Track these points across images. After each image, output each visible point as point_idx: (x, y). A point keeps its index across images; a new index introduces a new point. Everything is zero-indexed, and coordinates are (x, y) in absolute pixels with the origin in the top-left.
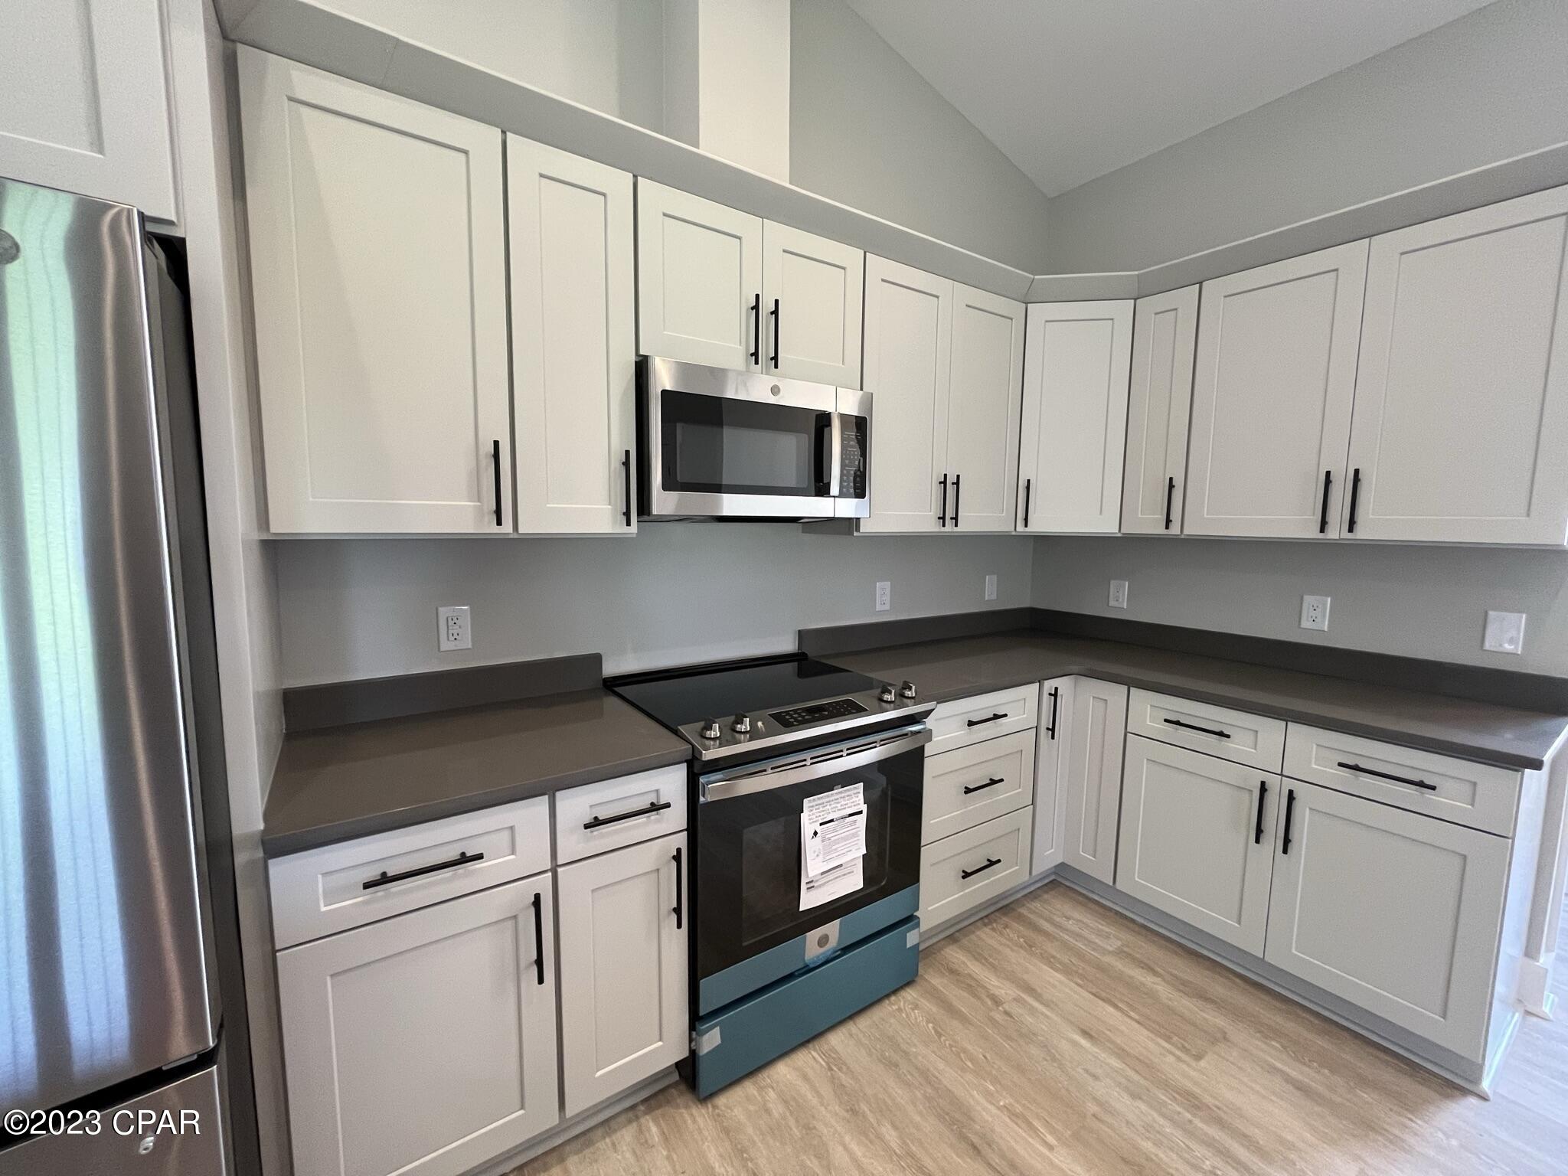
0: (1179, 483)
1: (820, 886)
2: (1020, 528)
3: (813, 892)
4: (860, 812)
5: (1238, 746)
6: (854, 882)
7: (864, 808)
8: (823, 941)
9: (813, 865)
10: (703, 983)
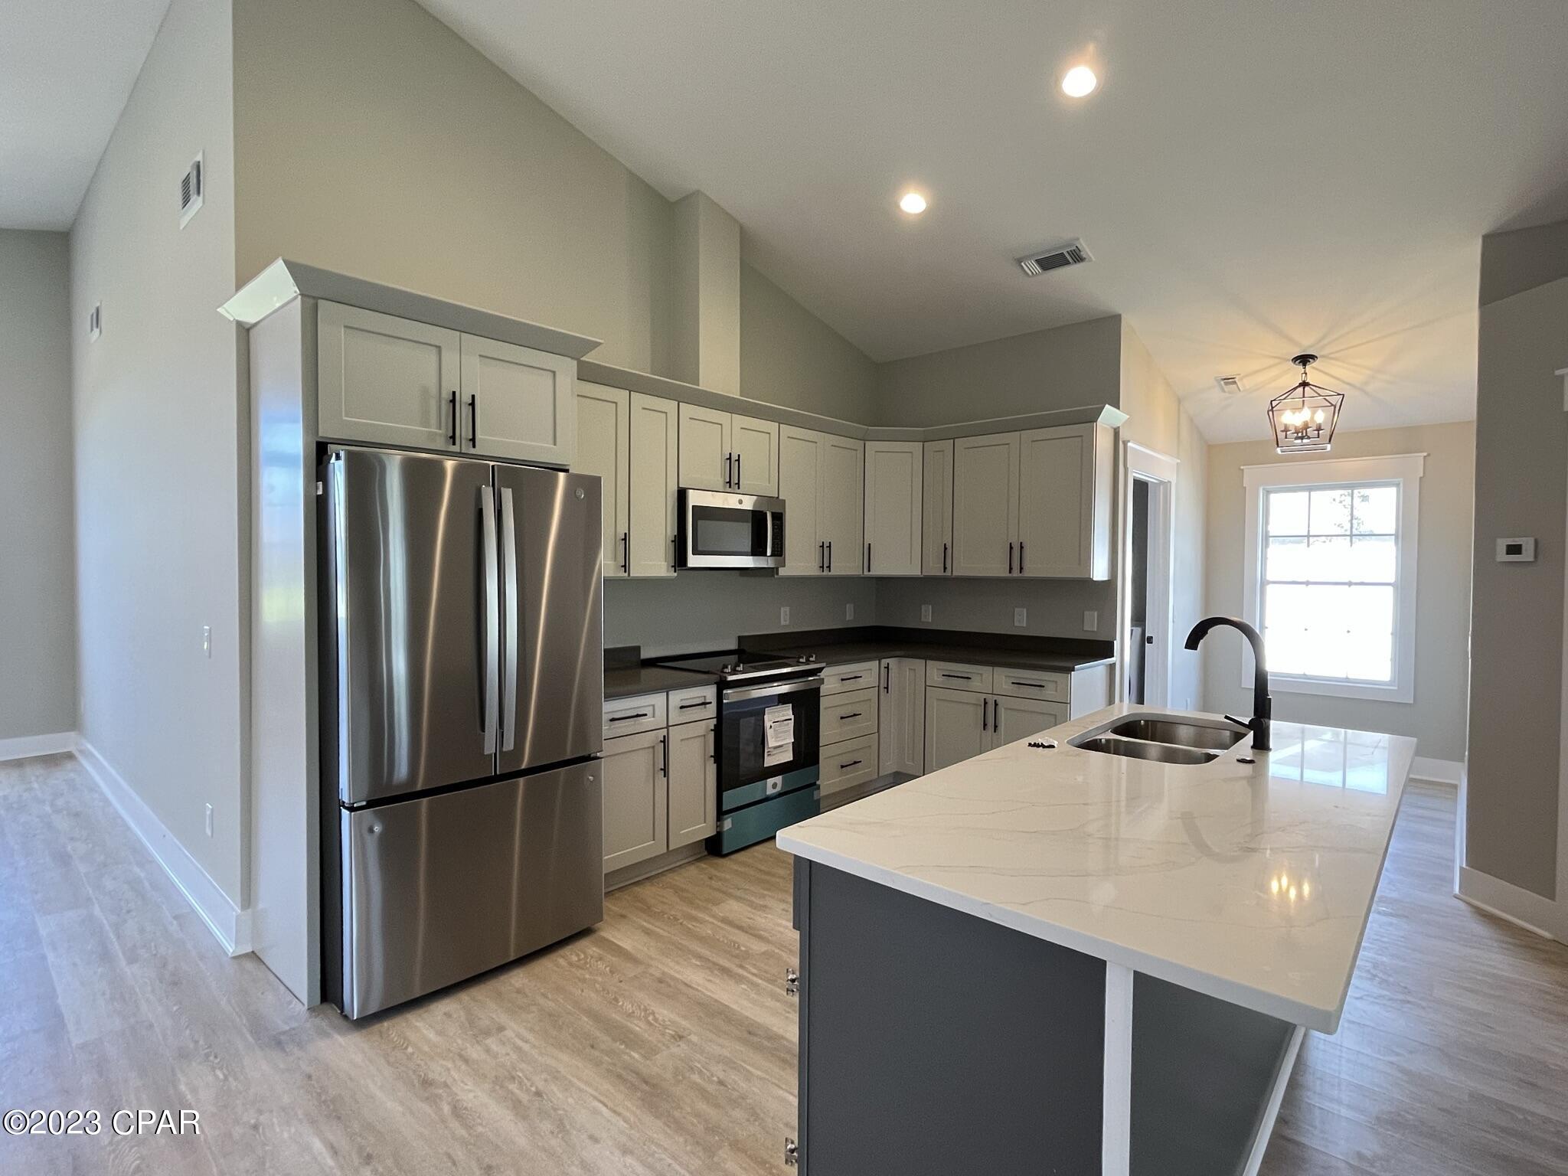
0: (949, 546)
1: (774, 755)
2: (866, 573)
3: (770, 758)
4: (790, 719)
5: (976, 684)
6: (788, 757)
7: (792, 717)
8: (774, 786)
9: (771, 742)
10: (725, 794)
